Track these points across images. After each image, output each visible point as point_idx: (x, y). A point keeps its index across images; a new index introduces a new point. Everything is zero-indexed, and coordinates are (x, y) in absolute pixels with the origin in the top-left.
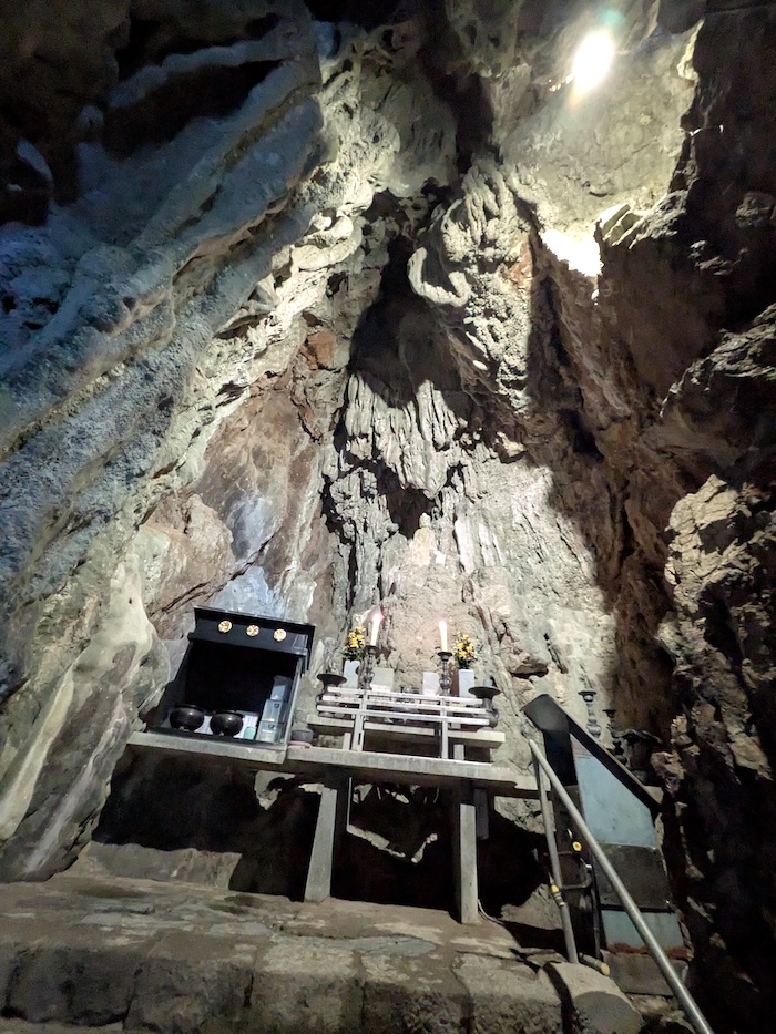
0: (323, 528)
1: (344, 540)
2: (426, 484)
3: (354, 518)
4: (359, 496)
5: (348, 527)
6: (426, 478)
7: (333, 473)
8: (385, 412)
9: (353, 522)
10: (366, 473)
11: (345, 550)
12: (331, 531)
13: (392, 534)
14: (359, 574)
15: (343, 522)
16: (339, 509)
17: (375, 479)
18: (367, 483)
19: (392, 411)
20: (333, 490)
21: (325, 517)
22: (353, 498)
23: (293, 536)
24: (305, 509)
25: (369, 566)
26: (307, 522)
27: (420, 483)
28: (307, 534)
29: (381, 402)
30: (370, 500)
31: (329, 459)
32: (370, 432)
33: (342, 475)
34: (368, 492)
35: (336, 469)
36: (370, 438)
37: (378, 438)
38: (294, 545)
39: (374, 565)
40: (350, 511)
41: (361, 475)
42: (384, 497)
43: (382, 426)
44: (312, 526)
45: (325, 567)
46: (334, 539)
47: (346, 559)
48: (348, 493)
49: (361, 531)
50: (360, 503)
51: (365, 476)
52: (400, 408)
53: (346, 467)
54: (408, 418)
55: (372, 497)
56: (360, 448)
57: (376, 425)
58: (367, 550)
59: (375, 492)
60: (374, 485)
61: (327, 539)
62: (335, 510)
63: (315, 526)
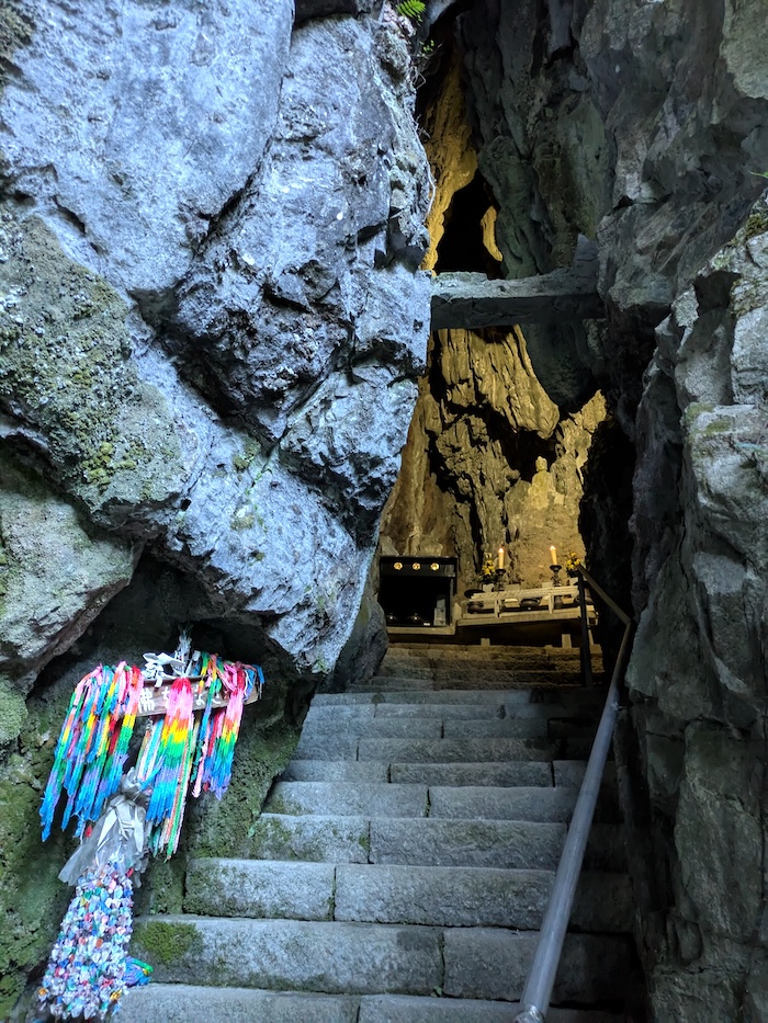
0: (434, 488)
1: (461, 498)
2: (538, 425)
3: (468, 472)
4: (469, 446)
5: (462, 483)
6: (538, 419)
7: (436, 425)
8: (483, 351)
9: (467, 476)
10: (473, 419)
11: (464, 509)
12: (444, 489)
13: (513, 482)
14: (484, 532)
15: (456, 478)
16: (449, 464)
17: (484, 425)
18: (476, 431)
19: (490, 348)
20: (439, 444)
21: (434, 476)
22: (463, 449)
23: (410, 502)
24: (415, 472)
25: (494, 522)
26: (420, 485)
27: (532, 425)
29: (477, 339)
30: (482, 448)
31: (430, 411)
32: (470, 375)
33: (446, 427)
34: (479, 439)
35: (440, 420)
36: (471, 382)
37: (480, 382)
38: (413, 510)
39: (499, 519)
40: (463, 465)
41: (467, 422)
42: (498, 442)
43: (482, 367)
45: (445, 531)
46: (449, 500)
47: (466, 519)
48: (456, 445)
49: (478, 485)
50: (472, 453)
51: (473, 423)
53: (449, 418)
55: (485, 444)
56: (462, 395)
57: (476, 366)
58: (489, 505)
59: (487, 438)
60: (485, 431)
61: (440, 500)
62: (445, 466)
63: (426, 488)
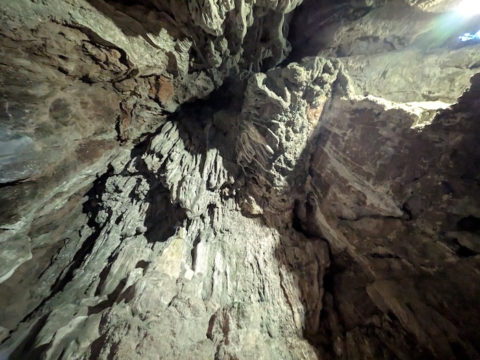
0: (79, 205)
1: (91, 223)
2: (192, 207)
3: (113, 209)
4: (128, 195)
5: (103, 215)
6: (194, 203)
7: (119, 168)
8: (182, 151)
9: (110, 212)
10: (144, 181)
11: (87, 232)
12: (85, 211)
13: (138, 233)
14: (88, 258)
15: (102, 208)
16: (104, 197)
17: (148, 189)
18: (141, 188)
19: (186, 153)
20: (110, 180)
21: (87, 198)
22: (122, 194)
23: (41, 197)
24: (74, 180)
25: (104, 254)
26: (67, 192)
27: (188, 204)
28: (60, 203)
29: (182, 143)
30: (135, 201)
31: (122, 158)
32: (166, 156)
33: (125, 173)
34: (138, 195)
35: (123, 167)
36: (163, 159)
37: (170, 162)
38: (36, 206)
39: (109, 254)
40: (114, 203)
41: (139, 181)
42: (148, 204)
43: (176, 157)
44: (70, 199)
45: (58, 239)
46: (83, 219)
47: (83, 239)
48: (121, 188)
49: (113, 222)
50: (125, 200)
51: (142, 183)
52: (192, 154)
53: (132, 169)
54: (194, 162)
55: (138, 200)
56: (152, 162)
57: (173, 154)
58: (110, 239)
59: (143, 197)
60: (146, 192)
61: (76, 216)
62: (100, 196)
63: (73, 200)
